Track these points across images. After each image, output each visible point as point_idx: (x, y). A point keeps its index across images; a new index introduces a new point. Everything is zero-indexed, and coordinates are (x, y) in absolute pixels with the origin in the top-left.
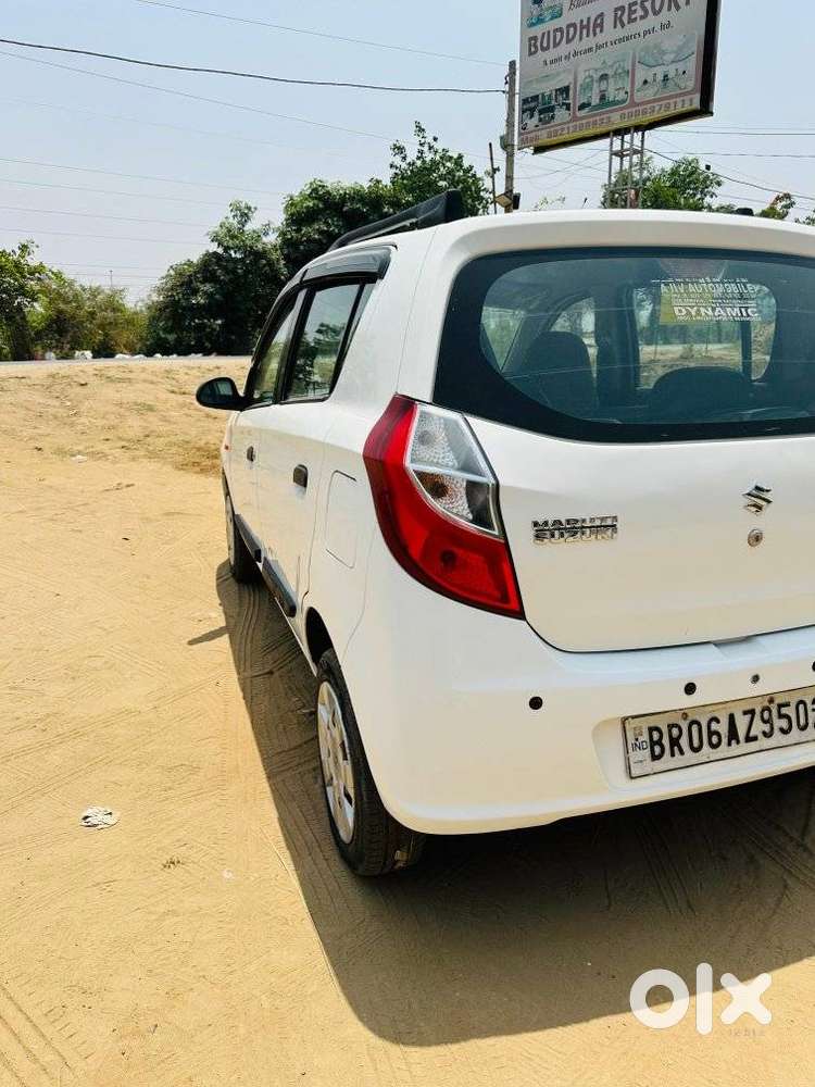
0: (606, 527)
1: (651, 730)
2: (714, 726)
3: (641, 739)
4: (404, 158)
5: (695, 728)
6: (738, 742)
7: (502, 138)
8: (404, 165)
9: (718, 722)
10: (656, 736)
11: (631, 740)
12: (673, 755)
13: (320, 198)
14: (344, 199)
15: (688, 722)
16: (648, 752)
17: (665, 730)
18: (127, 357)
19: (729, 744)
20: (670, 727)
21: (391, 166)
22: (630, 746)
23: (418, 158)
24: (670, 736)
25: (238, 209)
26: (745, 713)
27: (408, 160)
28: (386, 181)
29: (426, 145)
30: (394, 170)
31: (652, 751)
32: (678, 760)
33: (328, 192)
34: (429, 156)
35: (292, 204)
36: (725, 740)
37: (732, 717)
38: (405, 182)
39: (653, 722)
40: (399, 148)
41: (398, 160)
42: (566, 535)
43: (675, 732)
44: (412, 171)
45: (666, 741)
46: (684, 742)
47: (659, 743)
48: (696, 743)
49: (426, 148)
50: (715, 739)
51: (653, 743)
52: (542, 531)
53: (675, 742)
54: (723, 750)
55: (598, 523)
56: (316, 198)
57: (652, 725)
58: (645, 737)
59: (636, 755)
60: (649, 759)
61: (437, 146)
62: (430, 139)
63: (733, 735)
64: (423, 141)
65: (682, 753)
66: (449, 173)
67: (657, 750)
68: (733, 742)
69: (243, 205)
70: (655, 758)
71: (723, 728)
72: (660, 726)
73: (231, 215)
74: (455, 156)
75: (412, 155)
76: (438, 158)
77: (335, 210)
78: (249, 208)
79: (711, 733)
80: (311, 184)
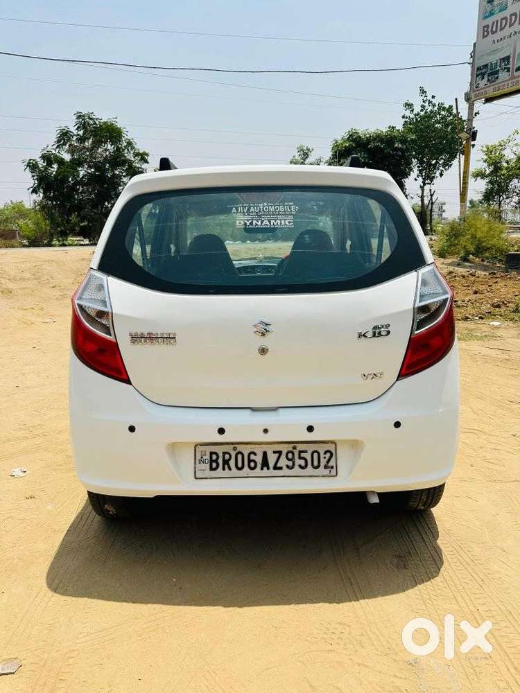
0: (169, 338)
1: (211, 453)
2: (252, 457)
3: (204, 458)
4: (413, 111)
5: (240, 457)
6: (268, 468)
7: (465, 94)
8: (412, 116)
9: (255, 454)
10: (214, 457)
11: (198, 457)
12: (224, 469)
13: (353, 140)
14: (369, 140)
15: (236, 452)
16: (208, 465)
17: (221, 455)
18: (232, 242)
19: (262, 469)
20: (224, 453)
21: (403, 117)
22: (197, 462)
23: (422, 111)
24: (224, 458)
25: (302, 150)
26: (275, 452)
27: (415, 112)
28: (400, 127)
29: (427, 102)
30: (404, 120)
31: (211, 465)
32: (227, 473)
33: (360, 137)
34: (430, 108)
35: (336, 146)
36: (259, 466)
37: (265, 454)
38: (411, 126)
39: (214, 449)
40: (409, 105)
41: (408, 113)
42: (148, 341)
43: (227, 457)
44: (417, 119)
45: (220, 461)
46: (232, 463)
47: (216, 461)
48: (240, 465)
49: (426, 104)
50: (252, 465)
51: (212, 461)
52: (135, 338)
53: (226, 462)
54: (258, 471)
55: (165, 336)
56: (352, 141)
57: (213, 451)
58: (208, 457)
59: (200, 466)
60: (208, 469)
61: (434, 101)
62: (429, 98)
63: (265, 463)
64: (425, 99)
65: (230, 469)
66: (442, 118)
67: (214, 465)
68: (265, 468)
69: (305, 148)
70: (212, 469)
71: (259, 459)
72: (218, 452)
73: (297, 155)
74: (447, 107)
75: (417, 109)
76: (436, 109)
77: (364, 148)
78: (308, 150)
79: (250, 461)
80: (349, 132)
